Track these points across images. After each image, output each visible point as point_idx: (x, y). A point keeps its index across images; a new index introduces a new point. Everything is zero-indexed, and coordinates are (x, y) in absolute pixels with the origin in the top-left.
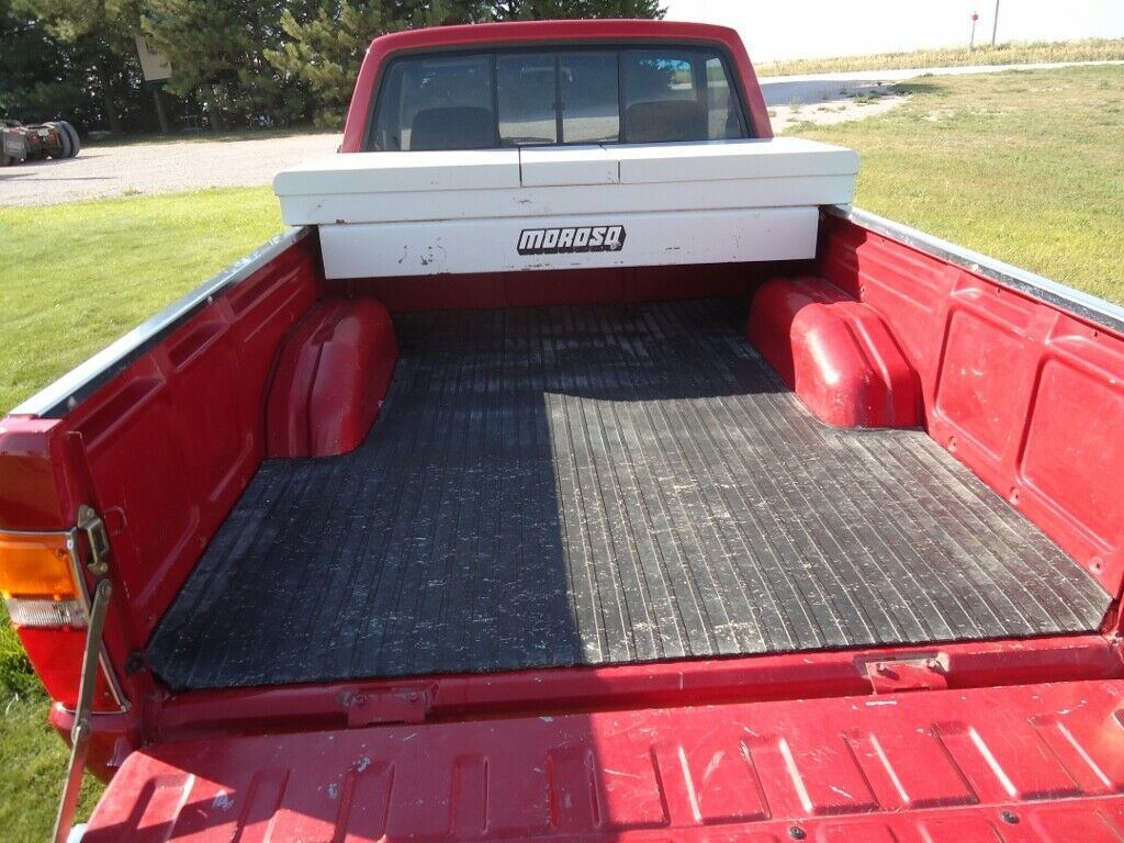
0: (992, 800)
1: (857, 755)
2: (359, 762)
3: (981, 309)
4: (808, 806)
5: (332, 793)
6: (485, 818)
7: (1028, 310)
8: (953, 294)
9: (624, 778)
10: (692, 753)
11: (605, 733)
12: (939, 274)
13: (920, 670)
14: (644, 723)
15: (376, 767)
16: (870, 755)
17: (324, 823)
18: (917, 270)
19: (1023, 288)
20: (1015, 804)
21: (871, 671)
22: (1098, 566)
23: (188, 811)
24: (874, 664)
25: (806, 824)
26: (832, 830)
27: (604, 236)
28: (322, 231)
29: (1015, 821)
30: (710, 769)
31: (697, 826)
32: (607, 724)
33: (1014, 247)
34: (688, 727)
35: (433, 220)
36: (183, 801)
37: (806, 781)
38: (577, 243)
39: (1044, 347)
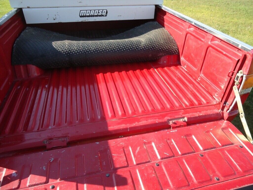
0: (198, 151)
1: (169, 144)
2: (51, 159)
3: (194, 34)
4: (159, 157)
5: (44, 169)
6: (84, 171)
7: (205, 34)
8: (187, 30)
9: (117, 156)
10: (133, 148)
11: (112, 145)
12: (184, 24)
13: (181, 122)
14: (121, 141)
15: (55, 160)
16: (172, 144)
17: (43, 177)
18: (179, 23)
19: (205, 29)
20: (202, 152)
21: (171, 123)
22: (217, 94)
23: (5, 178)
24: (171, 121)
25: (159, 162)
26: (165, 163)
27: (102, 12)
28: (23, 10)
29: (203, 156)
30: (137, 151)
31: (135, 166)
32: (112, 143)
33: (194, 14)
34: (131, 142)
35: (55, 7)
36: (3, 175)
37: (159, 152)
38: (95, 14)
39: (208, 44)
